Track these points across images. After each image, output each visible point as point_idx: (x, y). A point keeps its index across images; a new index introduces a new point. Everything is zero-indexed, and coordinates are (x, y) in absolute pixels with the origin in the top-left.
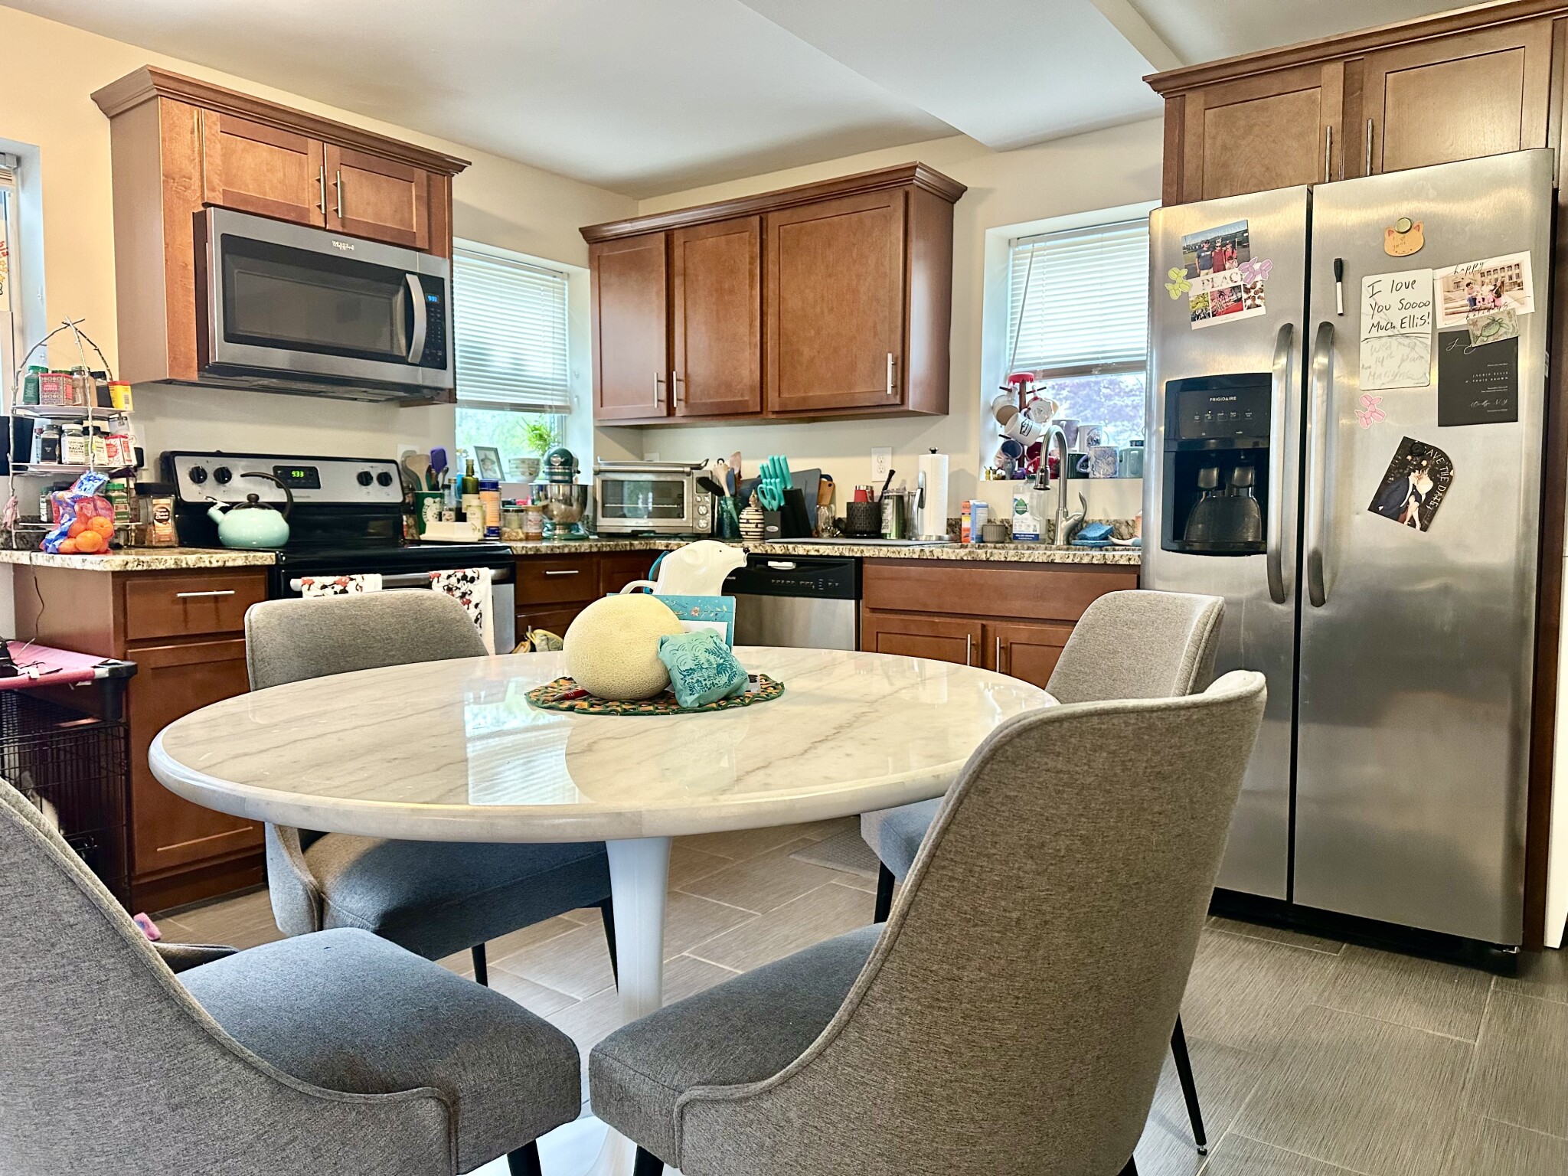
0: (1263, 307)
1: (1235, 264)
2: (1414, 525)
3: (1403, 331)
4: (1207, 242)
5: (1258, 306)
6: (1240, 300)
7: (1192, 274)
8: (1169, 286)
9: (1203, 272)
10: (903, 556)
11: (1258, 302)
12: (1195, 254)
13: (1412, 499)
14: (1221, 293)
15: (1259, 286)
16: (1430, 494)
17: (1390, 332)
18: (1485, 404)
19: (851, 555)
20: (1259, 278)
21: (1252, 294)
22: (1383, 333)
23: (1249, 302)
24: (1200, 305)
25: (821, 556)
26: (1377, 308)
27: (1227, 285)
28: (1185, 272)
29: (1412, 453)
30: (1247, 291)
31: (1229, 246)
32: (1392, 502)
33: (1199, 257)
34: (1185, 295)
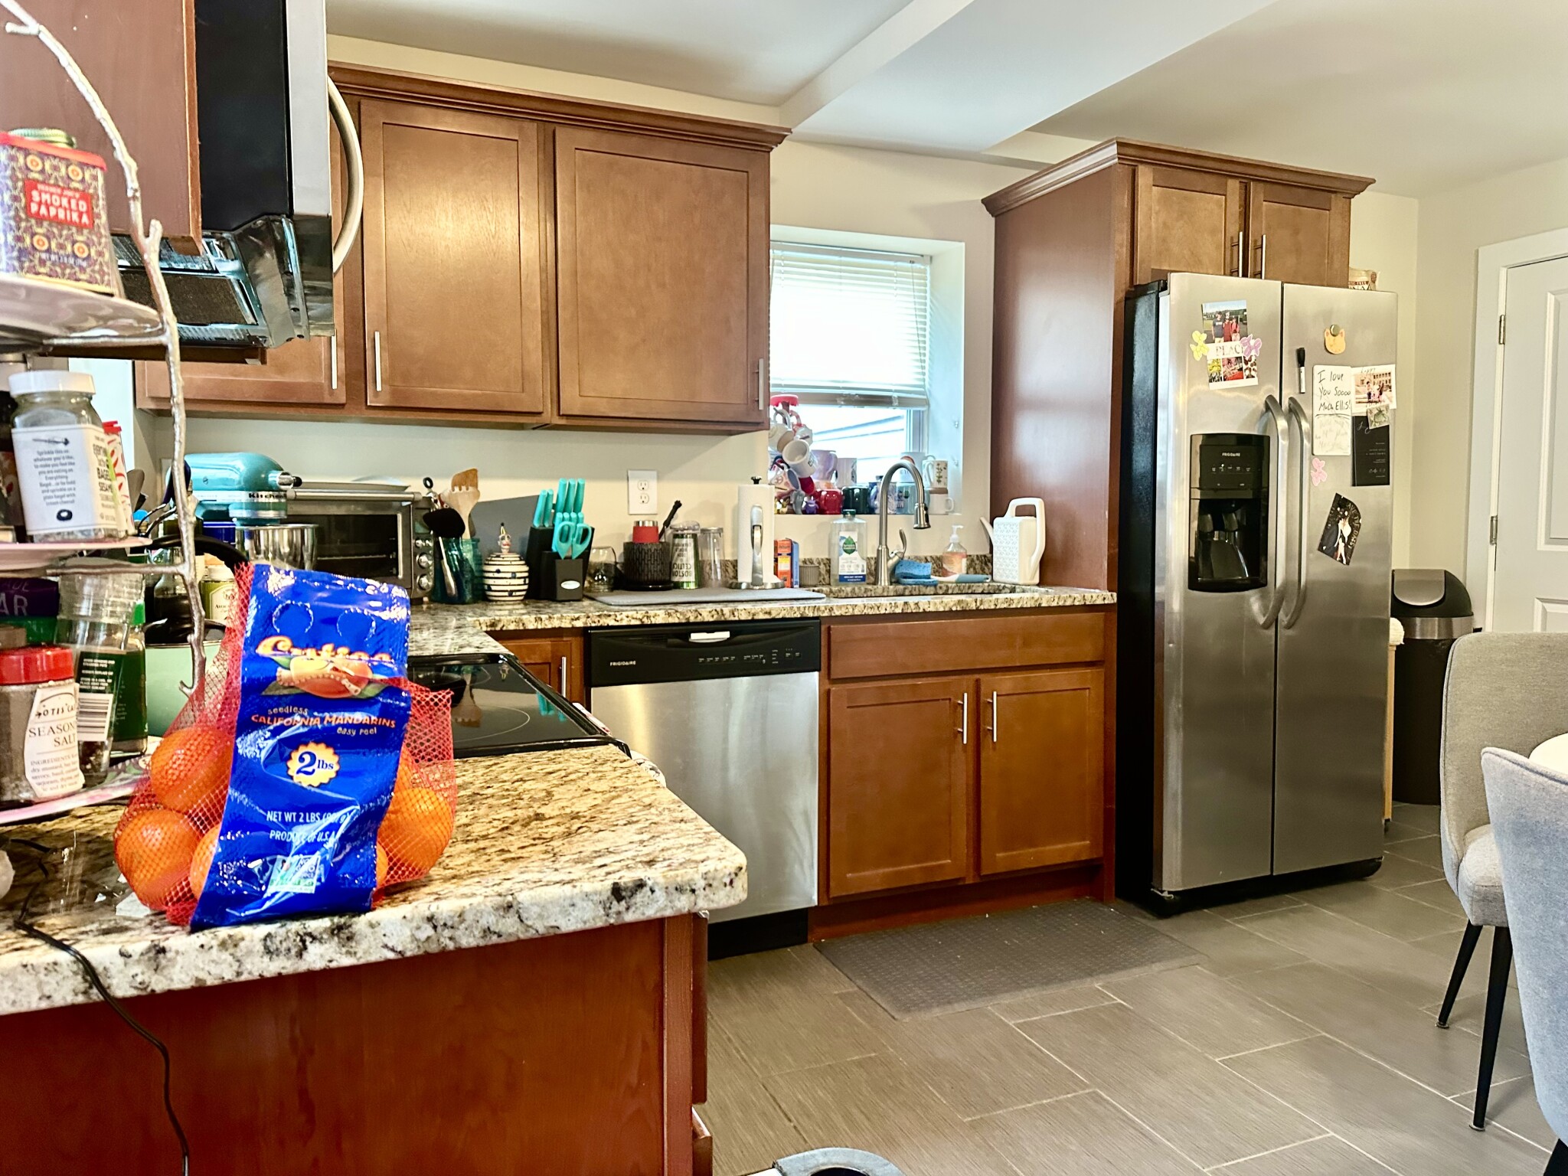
0: (1256, 379)
1: (1239, 337)
2: (1342, 561)
3: (1337, 412)
4: (1220, 313)
5: (1253, 377)
6: (1241, 369)
7: (1209, 341)
8: (1193, 347)
9: (1217, 340)
10: (883, 612)
11: (1253, 373)
12: (1211, 322)
13: (1340, 540)
14: (1229, 361)
15: (1253, 360)
16: (1350, 537)
17: (1330, 412)
18: (1375, 471)
19: (816, 615)
20: (1253, 353)
21: (1249, 366)
22: (1327, 412)
23: (1247, 372)
24: (1215, 369)
25: (774, 620)
26: (1324, 392)
27: (1233, 355)
28: (1204, 336)
29: (1341, 503)
30: (1246, 363)
31: (1234, 321)
32: (1331, 544)
33: (1214, 325)
34: (1205, 357)
